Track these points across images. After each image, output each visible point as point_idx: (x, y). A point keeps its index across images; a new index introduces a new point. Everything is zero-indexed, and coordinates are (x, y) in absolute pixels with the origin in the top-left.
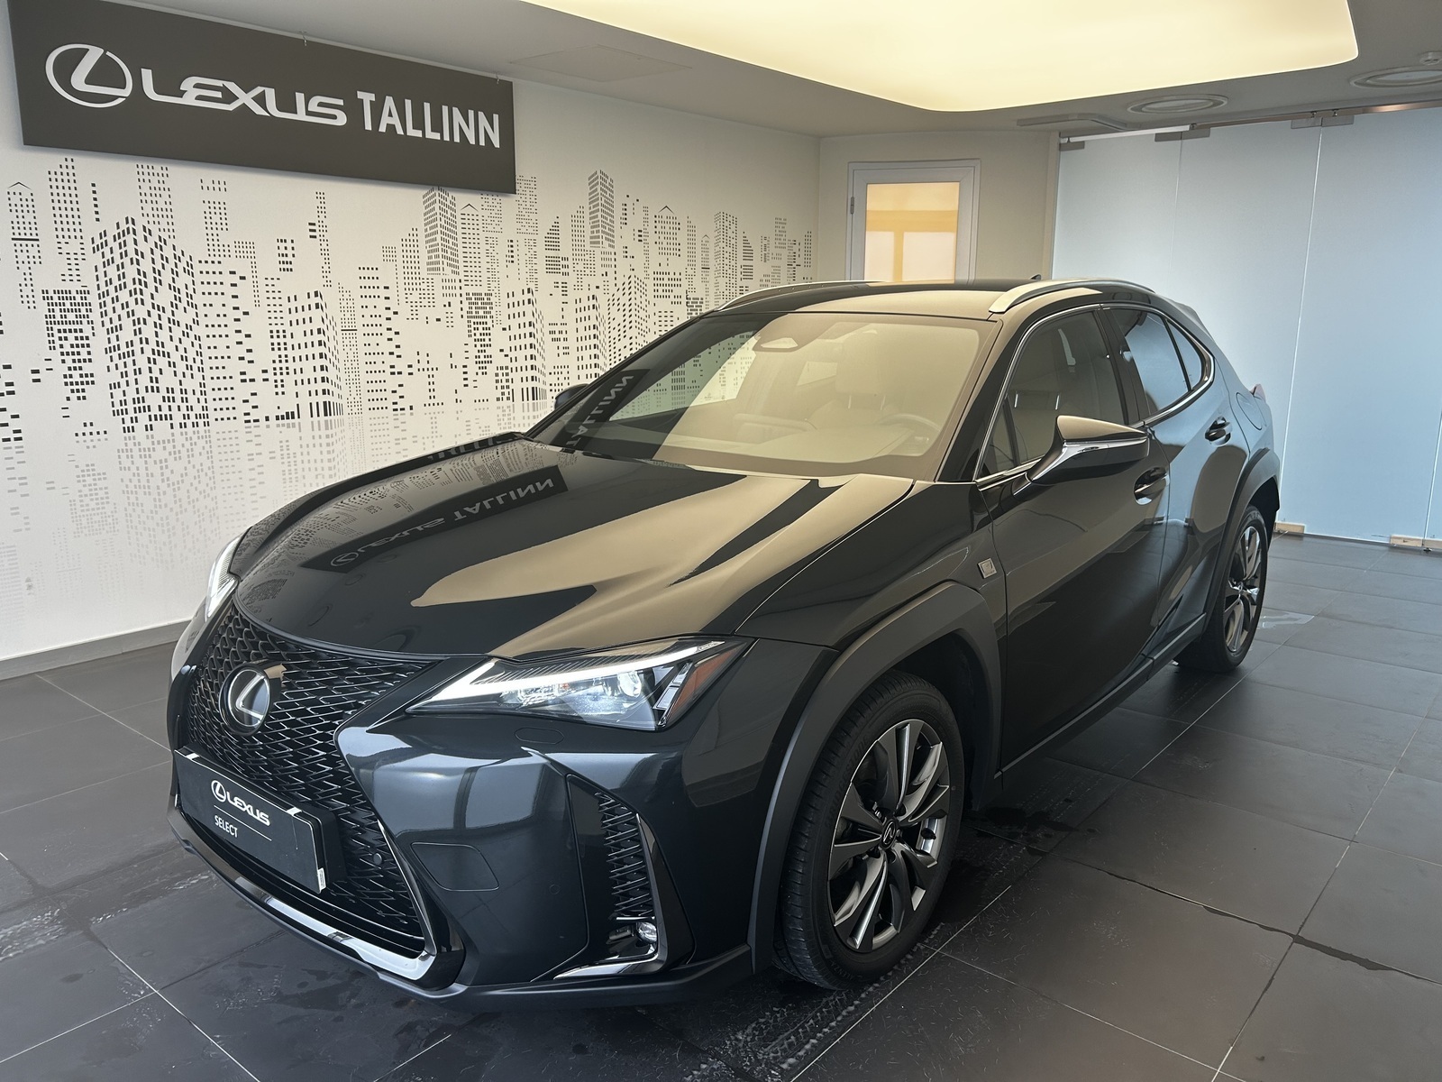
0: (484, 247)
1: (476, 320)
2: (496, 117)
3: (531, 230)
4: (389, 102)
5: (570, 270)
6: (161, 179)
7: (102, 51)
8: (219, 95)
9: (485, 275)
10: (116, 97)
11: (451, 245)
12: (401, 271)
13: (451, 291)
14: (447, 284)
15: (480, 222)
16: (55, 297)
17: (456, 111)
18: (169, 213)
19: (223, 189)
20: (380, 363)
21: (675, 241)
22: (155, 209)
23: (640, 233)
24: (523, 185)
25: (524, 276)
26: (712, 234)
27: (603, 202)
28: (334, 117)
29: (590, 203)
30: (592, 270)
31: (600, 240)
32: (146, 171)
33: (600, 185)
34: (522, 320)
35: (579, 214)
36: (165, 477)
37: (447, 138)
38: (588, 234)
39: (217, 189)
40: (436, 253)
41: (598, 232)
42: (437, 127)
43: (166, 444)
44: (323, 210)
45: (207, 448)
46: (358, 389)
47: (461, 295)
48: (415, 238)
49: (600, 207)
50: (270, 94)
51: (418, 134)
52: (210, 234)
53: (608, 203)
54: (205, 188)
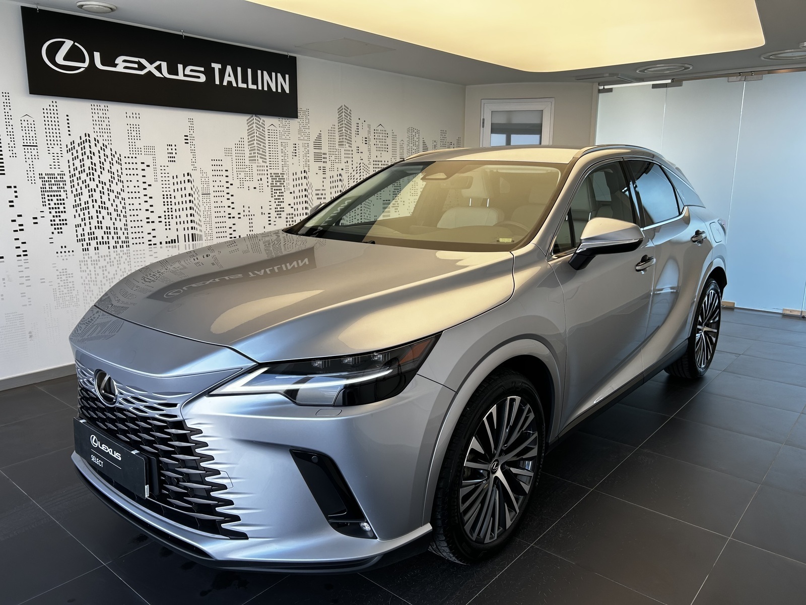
0: (280, 148)
1: (276, 188)
2: (287, 76)
3: (306, 138)
4: (229, 68)
5: (327, 160)
6: (104, 112)
7: (73, 42)
8: (136, 66)
9: (281, 163)
10: (79, 68)
11: (262, 147)
12: (234, 161)
13: (262, 172)
14: (260, 168)
15: (278, 134)
16: (46, 177)
17: (265, 73)
18: (109, 131)
19: (138, 118)
20: (222, 212)
21: (385, 144)
22: (101, 129)
23: (366, 139)
24: (302, 114)
25: (302, 163)
26: (406, 140)
27: (346, 122)
28: (199, 77)
29: (339, 123)
30: (340, 160)
31: (344, 143)
32: (96, 107)
33: (344, 113)
34: (301, 188)
35: (332, 129)
36: (105, 276)
37: (260, 88)
38: (337, 140)
39: (135, 117)
40: (255, 151)
41: (343, 139)
42: (255, 82)
43: (106, 258)
44: (192, 128)
45: (128, 259)
46: (211, 226)
47: (267, 174)
48: (243, 143)
49: (344, 125)
50: (164, 65)
51: (245, 86)
52: (131, 142)
53: (348, 123)
54: (128, 117)
